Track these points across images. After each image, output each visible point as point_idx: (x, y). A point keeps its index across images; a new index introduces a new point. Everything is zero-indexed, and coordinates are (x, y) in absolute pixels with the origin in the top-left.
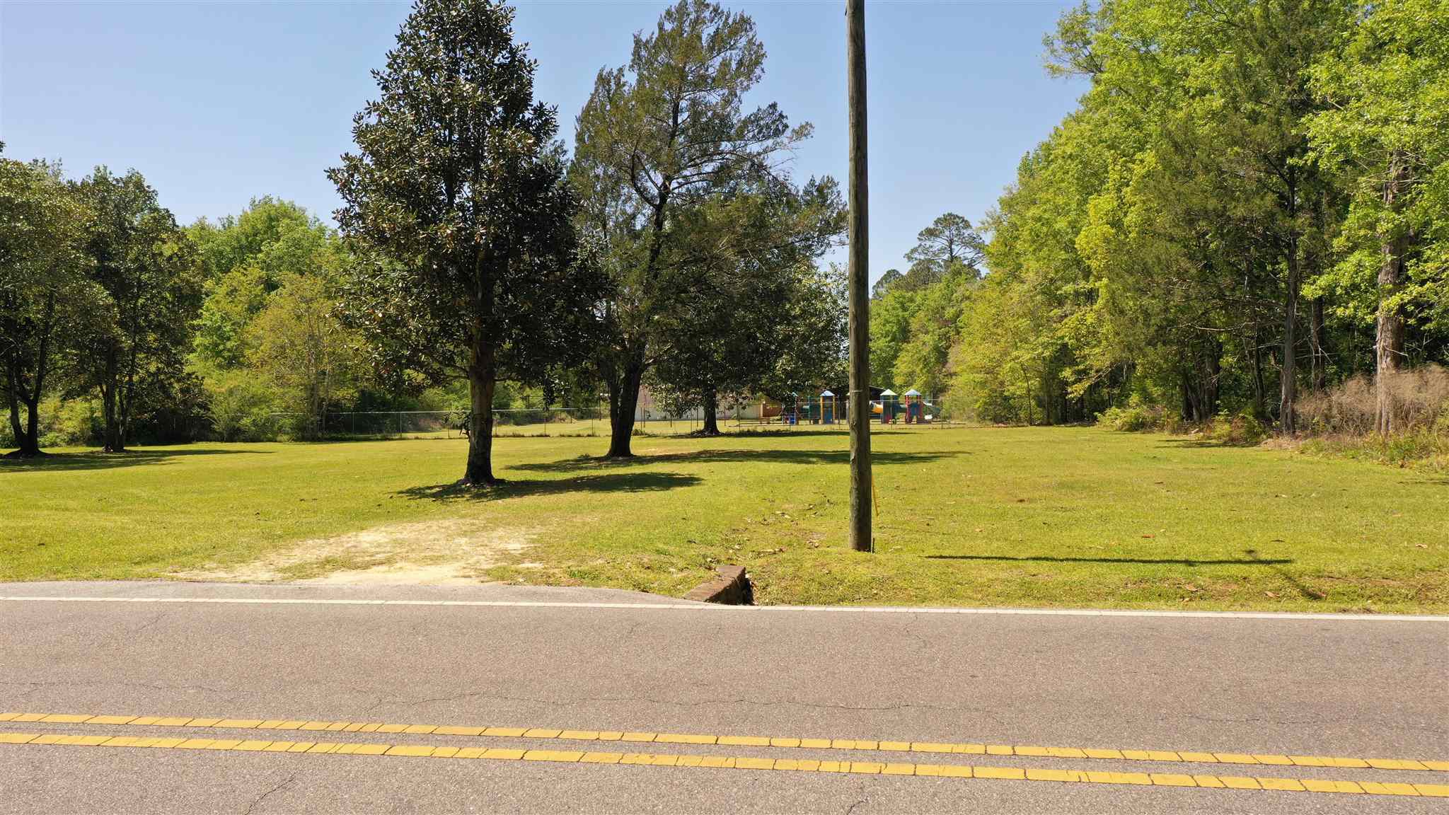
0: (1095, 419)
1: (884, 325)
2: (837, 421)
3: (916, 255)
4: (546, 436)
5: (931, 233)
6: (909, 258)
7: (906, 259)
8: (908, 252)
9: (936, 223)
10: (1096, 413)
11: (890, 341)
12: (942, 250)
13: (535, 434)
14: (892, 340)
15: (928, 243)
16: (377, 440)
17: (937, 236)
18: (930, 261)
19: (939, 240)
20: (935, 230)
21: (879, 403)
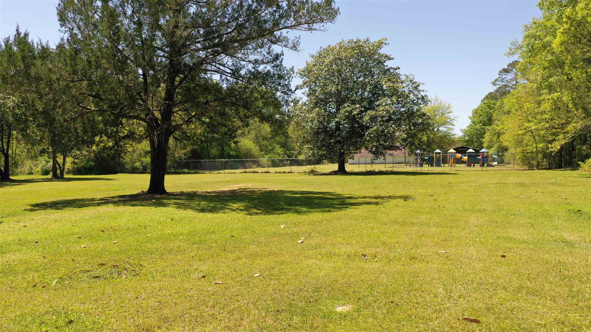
0: (579, 165)
1: (479, 117)
2: (443, 165)
3: (498, 83)
4: (269, 172)
5: (506, 71)
6: (494, 84)
7: (492, 85)
8: (493, 81)
9: (509, 66)
10: (579, 162)
11: (482, 126)
12: (512, 80)
13: (263, 171)
14: (484, 125)
15: (504, 76)
16: (193, 173)
17: (509, 72)
18: (506, 86)
19: (509, 74)
20: (508, 69)
21: (466, 156)
